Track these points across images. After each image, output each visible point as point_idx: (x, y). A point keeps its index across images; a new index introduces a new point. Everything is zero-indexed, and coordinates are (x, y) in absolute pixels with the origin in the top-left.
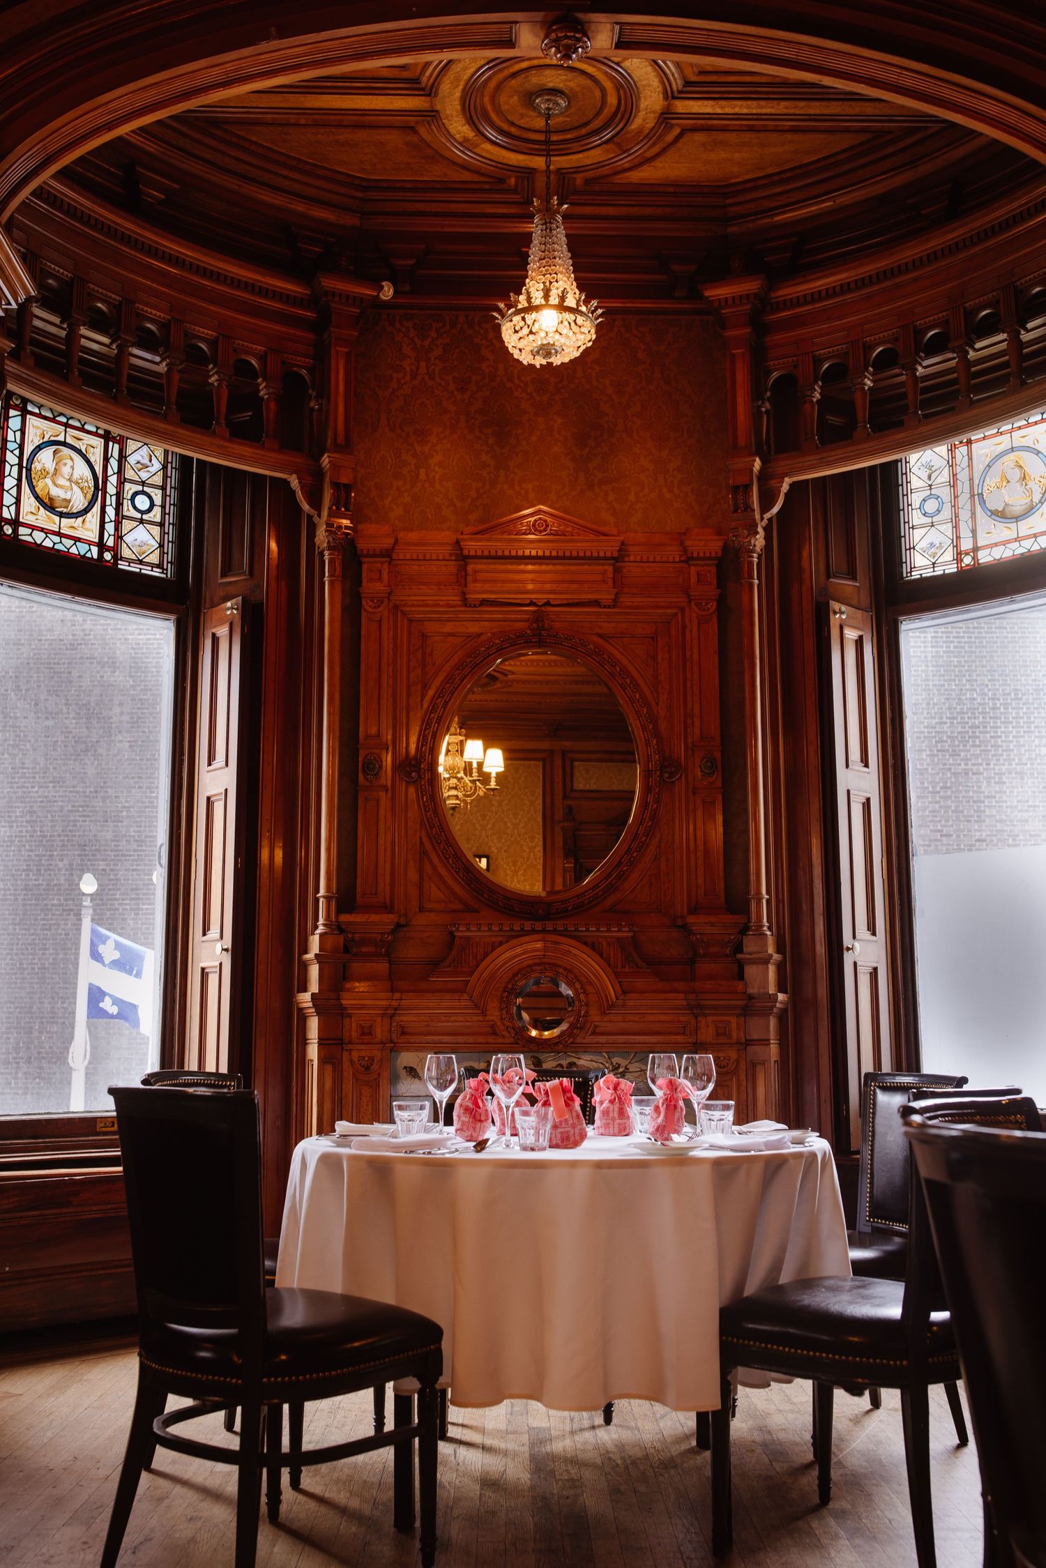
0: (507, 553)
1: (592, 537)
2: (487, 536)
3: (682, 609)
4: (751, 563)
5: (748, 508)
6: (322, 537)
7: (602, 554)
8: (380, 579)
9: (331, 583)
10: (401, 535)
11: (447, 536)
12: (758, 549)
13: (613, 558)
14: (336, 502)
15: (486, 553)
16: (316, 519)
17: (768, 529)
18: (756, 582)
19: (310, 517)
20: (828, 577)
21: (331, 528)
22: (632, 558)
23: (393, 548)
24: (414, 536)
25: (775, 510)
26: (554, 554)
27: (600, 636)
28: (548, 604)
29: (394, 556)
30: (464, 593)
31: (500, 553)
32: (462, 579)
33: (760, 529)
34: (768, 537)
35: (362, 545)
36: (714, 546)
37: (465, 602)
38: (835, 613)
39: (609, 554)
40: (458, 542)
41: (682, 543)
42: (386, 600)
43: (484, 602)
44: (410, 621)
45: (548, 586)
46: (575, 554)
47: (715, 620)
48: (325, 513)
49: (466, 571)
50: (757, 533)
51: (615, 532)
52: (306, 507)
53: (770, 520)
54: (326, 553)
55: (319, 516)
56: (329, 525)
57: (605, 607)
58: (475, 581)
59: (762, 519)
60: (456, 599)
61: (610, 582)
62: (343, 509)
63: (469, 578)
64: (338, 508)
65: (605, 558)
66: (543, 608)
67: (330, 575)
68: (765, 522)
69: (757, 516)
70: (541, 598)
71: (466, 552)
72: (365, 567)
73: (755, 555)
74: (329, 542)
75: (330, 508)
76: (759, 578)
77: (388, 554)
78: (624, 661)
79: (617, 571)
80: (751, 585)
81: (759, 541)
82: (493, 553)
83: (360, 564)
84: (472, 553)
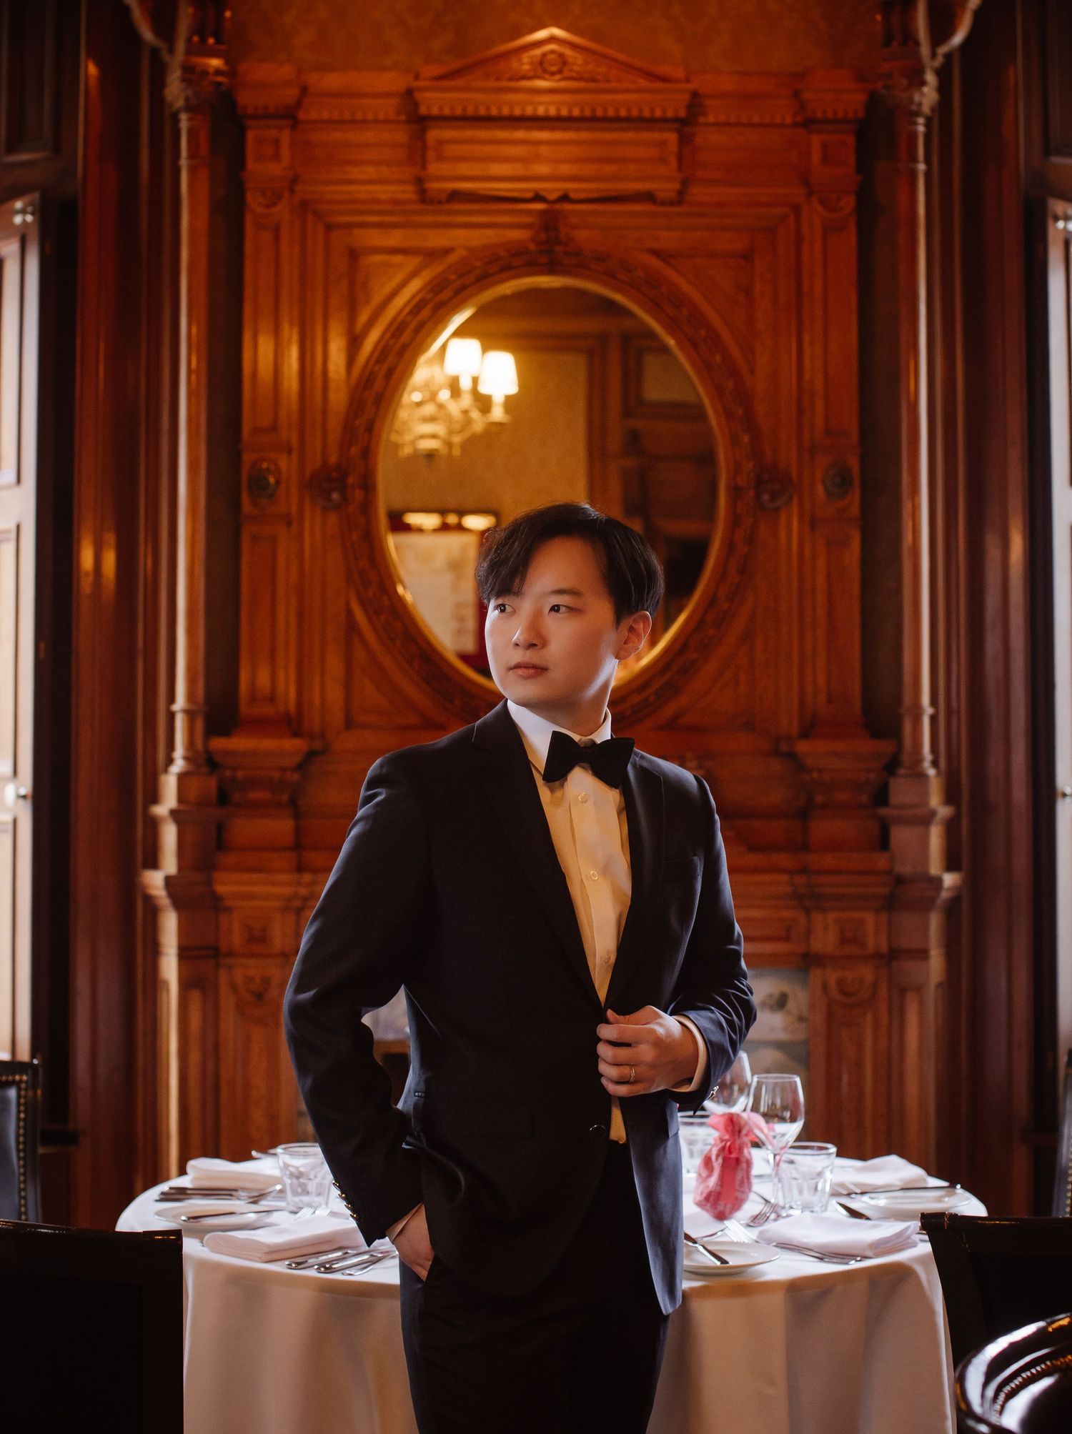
0: (494, 112)
1: (643, 83)
2: (459, 82)
3: (797, 209)
4: (913, 135)
5: (909, 39)
6: (175, 90)
7: (658, 113)
8: (277, 156)
9: (192, 170)
10: (313, 79)
11: (391, 81)
12: (926, 109)
13: (675, 120)
14: (200, 29)
15: (458, 112)
16: (165, 55)
17: (944, 74)
18: (922, 167)
19: (155, 52)
20: (1047, 152)
21: (190, 74)
22: (711, 119)
23: (298, 104)
24: (334, 81)
25: (958, 39)
26: (576, 112)
27: (656, 253)
28: (565, 198)
29: (302, 116)
30: (419, 181)
31: (482, 112)
32: (417, 152)
33: (930, 77)
34: (944, 89)
35: (246, 99)
36: (852, 101)
37: (424, 197)
38: (1056, 219)
39: (670, 114)
40: (409, 92)
41: (796, 94)
42: (286, 194)
43: (455, 196)
44: (329, 228)
45: (565, 169)
46: (611, 113)
47: (852, 228)
48: (181, 46)
49: (424, 141)
50: (923, 83)
51: (680, 73)
52: (148, 35)
53: (948, 56)
54: (184, 118)
55: (171, 50)
56: (188, 70)
57: (663, 203)
58: (441, 158)
59: (934, 55)
60: (406, 192)
61: (673, 162)
62: (211, 41)
63: (431, 155)
64: (203, 40)
65: (664, 120)
66: (558, 206)
67: (191, 156)
68: (939, 60)
69: (925, 50)
70: (552, 189)
71: (423, 111)
72: (251, 135)
73: (921, 120)
74: (187, 99)
75: (189, 40)
76: (928, 161)
77: (289, 116)
78: (697, 298)
79: (684, 140)
80: (913, 174)
81: (928, 95)
82: (470, 111)
83: (242, 131)
84: (435, 111)
